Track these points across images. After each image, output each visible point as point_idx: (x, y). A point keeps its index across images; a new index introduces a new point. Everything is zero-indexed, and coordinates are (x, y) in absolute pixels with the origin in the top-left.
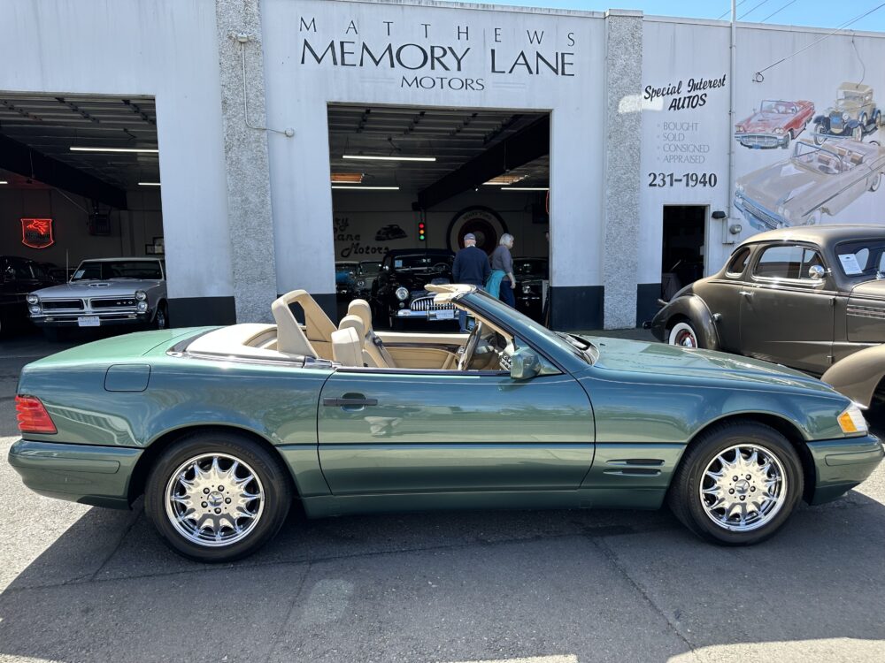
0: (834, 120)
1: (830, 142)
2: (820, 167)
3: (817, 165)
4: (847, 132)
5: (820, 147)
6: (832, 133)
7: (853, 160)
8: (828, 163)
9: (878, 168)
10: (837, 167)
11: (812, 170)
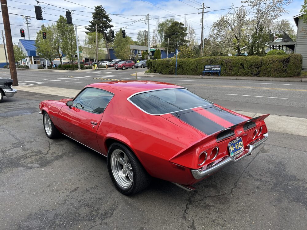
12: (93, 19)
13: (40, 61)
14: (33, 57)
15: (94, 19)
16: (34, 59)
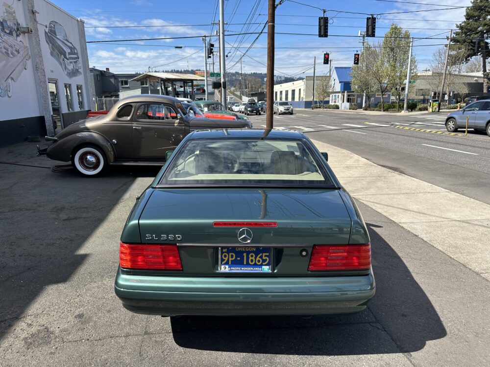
0: (5, 24)
1: (6, 37)
2: (6, 52)
3: (4, 51)
4: (11, 33)
5: (3, 39)
6: (5, 32)
7: (16, 50)
8: (8, 50)
9: (25, 57)
10: (12, 54)
11: (3, 54)
12: (465, 20)
13: (355, 97)
14: (347, 92)
15: (467, 19)
16: (349, 96)
